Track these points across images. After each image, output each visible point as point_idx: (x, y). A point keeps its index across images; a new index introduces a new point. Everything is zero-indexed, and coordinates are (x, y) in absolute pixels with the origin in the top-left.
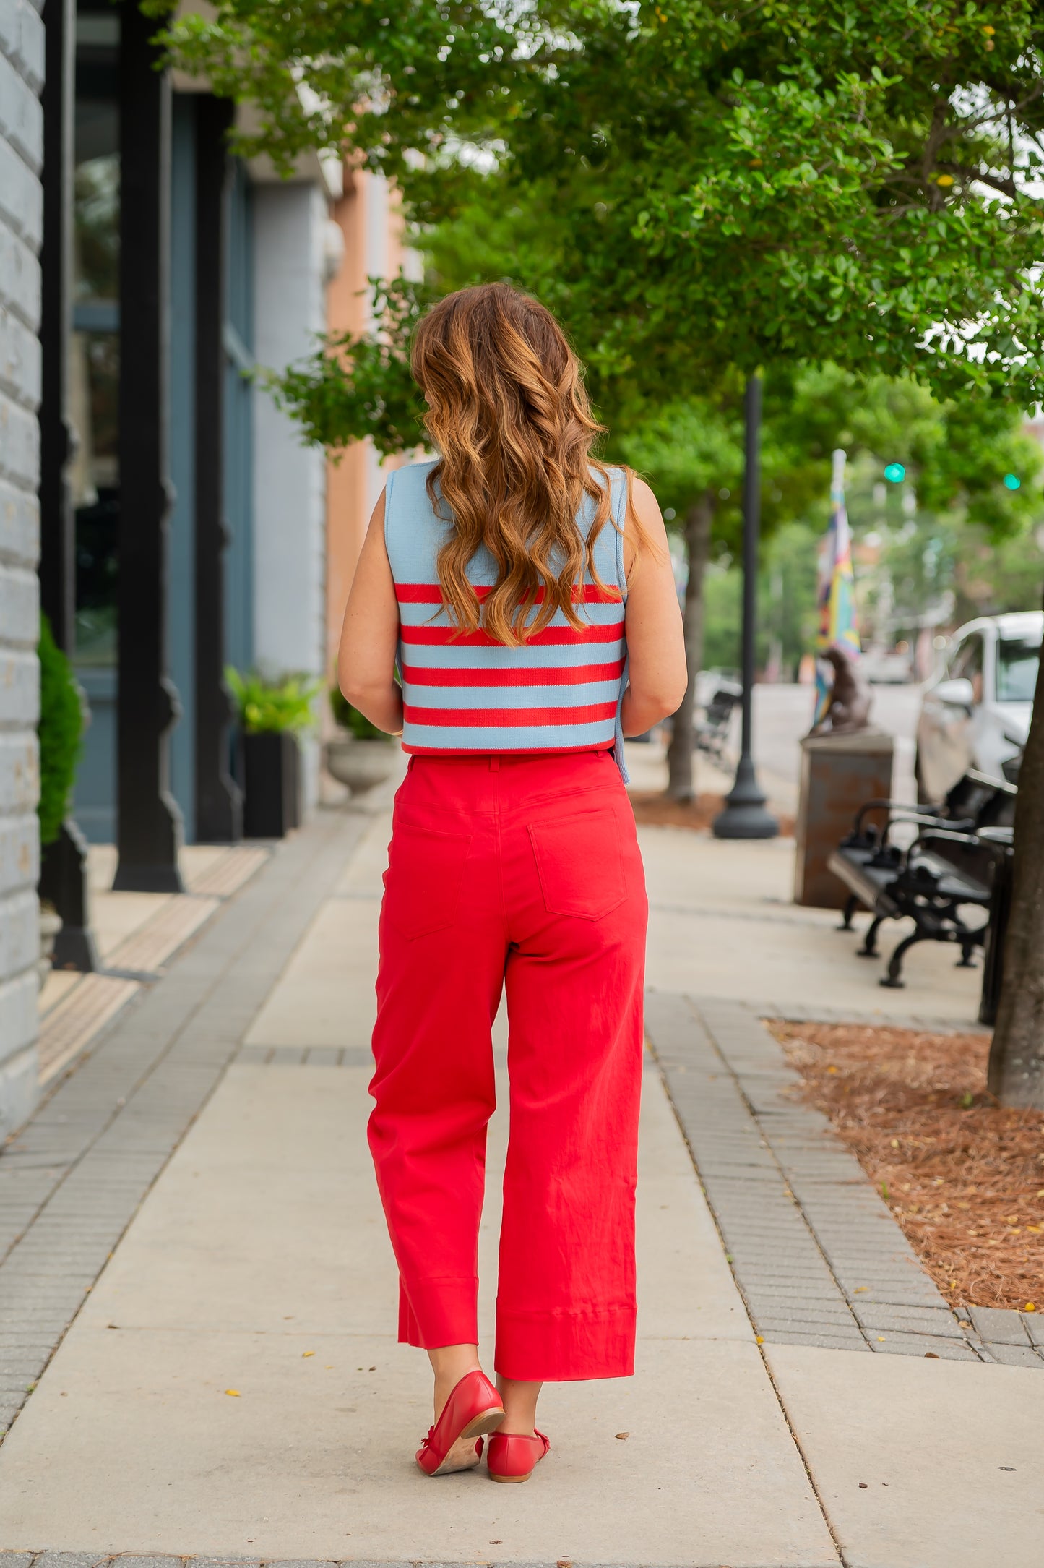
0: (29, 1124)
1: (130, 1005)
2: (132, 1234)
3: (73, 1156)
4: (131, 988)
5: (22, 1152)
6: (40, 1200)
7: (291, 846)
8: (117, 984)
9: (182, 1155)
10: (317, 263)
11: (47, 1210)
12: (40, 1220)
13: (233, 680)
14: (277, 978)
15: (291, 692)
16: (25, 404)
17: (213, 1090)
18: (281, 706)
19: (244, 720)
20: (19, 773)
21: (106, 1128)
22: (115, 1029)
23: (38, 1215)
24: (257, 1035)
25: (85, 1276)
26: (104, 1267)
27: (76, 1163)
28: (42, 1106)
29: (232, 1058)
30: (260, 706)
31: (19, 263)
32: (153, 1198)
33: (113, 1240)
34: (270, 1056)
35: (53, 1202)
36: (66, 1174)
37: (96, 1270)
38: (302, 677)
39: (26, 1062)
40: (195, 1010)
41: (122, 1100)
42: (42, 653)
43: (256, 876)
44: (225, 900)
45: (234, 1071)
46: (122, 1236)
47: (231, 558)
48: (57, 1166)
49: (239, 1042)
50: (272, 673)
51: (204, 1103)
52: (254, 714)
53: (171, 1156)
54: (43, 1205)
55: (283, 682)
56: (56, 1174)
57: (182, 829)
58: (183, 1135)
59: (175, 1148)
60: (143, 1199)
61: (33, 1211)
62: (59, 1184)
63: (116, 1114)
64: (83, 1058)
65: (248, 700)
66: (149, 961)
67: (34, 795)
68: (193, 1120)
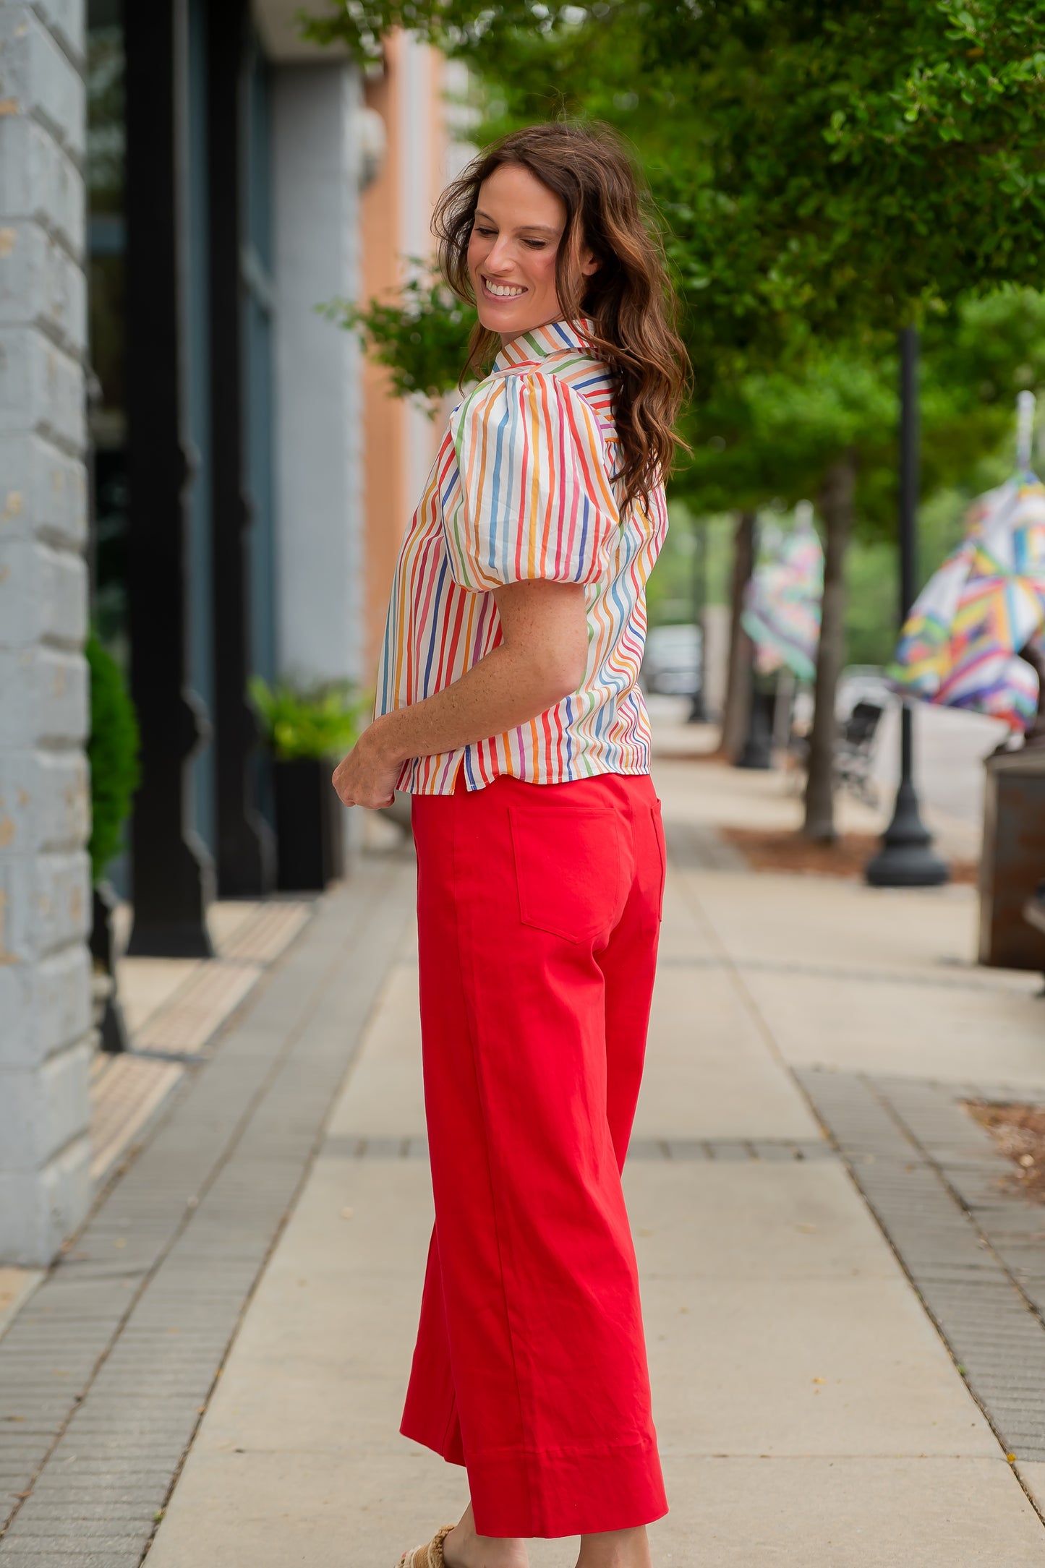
0: (85, 1229)
1: (177, 1094)
2: (239, 1348)
3: (147, 1264)
4: (173, 1073)
5: (84, 1260)
6: (120, 1311)
7: (336, 900)
8: (154, 1068)
9: (279, 1261)
10: (351, 162)
11: (130, 1324)
12: (125, 1335)
13: (259, 693)
14: (351, 1058)
15: (332, 707)
16: (69, 352)
17: (300, 1189)
18: (321, 725)
19: (272, 743)
20: (70, 801)
21: (180, 1232)
22: (164, 1120)
23: (120, 1330)
24: (342, 1123)
25: (193, 1395)
26: (213, 1387)
27: (152, 1272)
28: (97, 1208)
29: (315, 1152)
30: (295, 725)
31: (63, 182)
32: (255, 1310)
33: (219, 1356)
34: (361, 1148)
35: (137, 1314)
36: (145, 1285)
37: (206, 1389)
38: (344, 686)
39: (78, 1154)
40: (258, 1097)
41: (192, 1199)
42: (91, 653)
43: (299, 939)
44: (270, 967)
45: (322, 1166)
46: (227, 1352)
47: (255, 537)
48: (131, 1275)
49: (320, 1131)
50: (306, 683)
51: (293, 1203)
52: (287, 736)
53: (265, 1262)
54: (125, 1319)
55: (321, 694)
56: (133, 1284)
57: (209, 881)
58: (275, 1240)
59: (269, 1253)
60: (243, 1311)
61: (114, 1325)
62: (138, 1296)
63: (189, 1214)
64: (134, 1154)
65: (278, 718)
66: (192, 1039)
67: (83, 827)
68: (283, 1223)
